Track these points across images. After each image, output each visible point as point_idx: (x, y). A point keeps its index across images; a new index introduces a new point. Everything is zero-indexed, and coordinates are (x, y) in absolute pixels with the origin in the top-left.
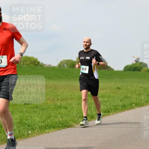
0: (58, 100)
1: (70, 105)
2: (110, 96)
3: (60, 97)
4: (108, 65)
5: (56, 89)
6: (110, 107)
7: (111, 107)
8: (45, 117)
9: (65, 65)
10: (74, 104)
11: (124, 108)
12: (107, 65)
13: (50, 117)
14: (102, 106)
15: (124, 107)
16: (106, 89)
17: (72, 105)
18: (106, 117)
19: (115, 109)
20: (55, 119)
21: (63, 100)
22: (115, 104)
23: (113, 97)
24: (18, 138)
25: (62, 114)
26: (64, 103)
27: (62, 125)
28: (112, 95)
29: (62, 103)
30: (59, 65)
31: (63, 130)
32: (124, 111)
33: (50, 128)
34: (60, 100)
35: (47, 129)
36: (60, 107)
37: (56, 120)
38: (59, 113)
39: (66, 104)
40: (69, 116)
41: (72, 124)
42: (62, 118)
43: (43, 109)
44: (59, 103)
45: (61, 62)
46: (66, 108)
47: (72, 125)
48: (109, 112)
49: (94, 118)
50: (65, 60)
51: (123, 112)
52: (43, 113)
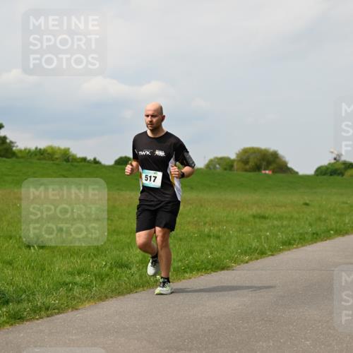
0: (205, 224)
1: (225, 233)
2: (292, 218)
3: (208, 219)
4: (289, 165)
5: (201, 206)
6: (293, 235)
7: (295, 236)
8: (184, 252)
9: (218, 166)
10: (233, 232)
11: (317, 237)
12: (286, 166)
13: (191, 252)
14: (279, 233)
15: (315, 236)
16: (285, 206)
17: (229, 233)
18: (286, 253)
19: (300, 239)
20: (201, 256)
21: (213, 224)
22: (301, 231)
23: (297, 219)
24: (139, 287)
25: (213, 247)
26: (215, 230)
27: (213, 265)
28: (296, 215)
29: (212, 228)
30: (208, 166)
31: (213, 274)
32: (316, 242)
33: (192, 271)
34: (210, 225)
35: (187, 273)
36: (209, 236)
37: (203, 257)
38: (208, 246)
39: (219, 230)
40: (223, 250)
41: (230, 264)
42: (211, 254)
43: (181, 240)
44: (207, 230)
45: (211, 161)
46: (218, 237)
47: (229, 267)
48: (290, 244)
49: (266, 254)
50: (217, 158)
51: (315, 244)
52: (180, 245)
